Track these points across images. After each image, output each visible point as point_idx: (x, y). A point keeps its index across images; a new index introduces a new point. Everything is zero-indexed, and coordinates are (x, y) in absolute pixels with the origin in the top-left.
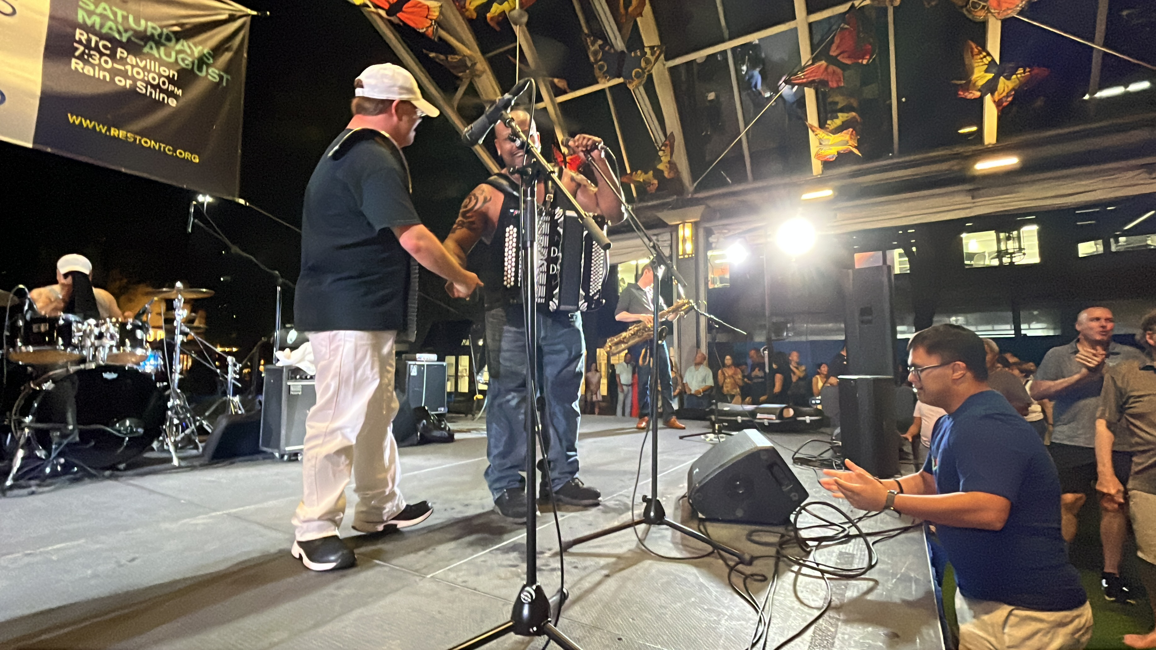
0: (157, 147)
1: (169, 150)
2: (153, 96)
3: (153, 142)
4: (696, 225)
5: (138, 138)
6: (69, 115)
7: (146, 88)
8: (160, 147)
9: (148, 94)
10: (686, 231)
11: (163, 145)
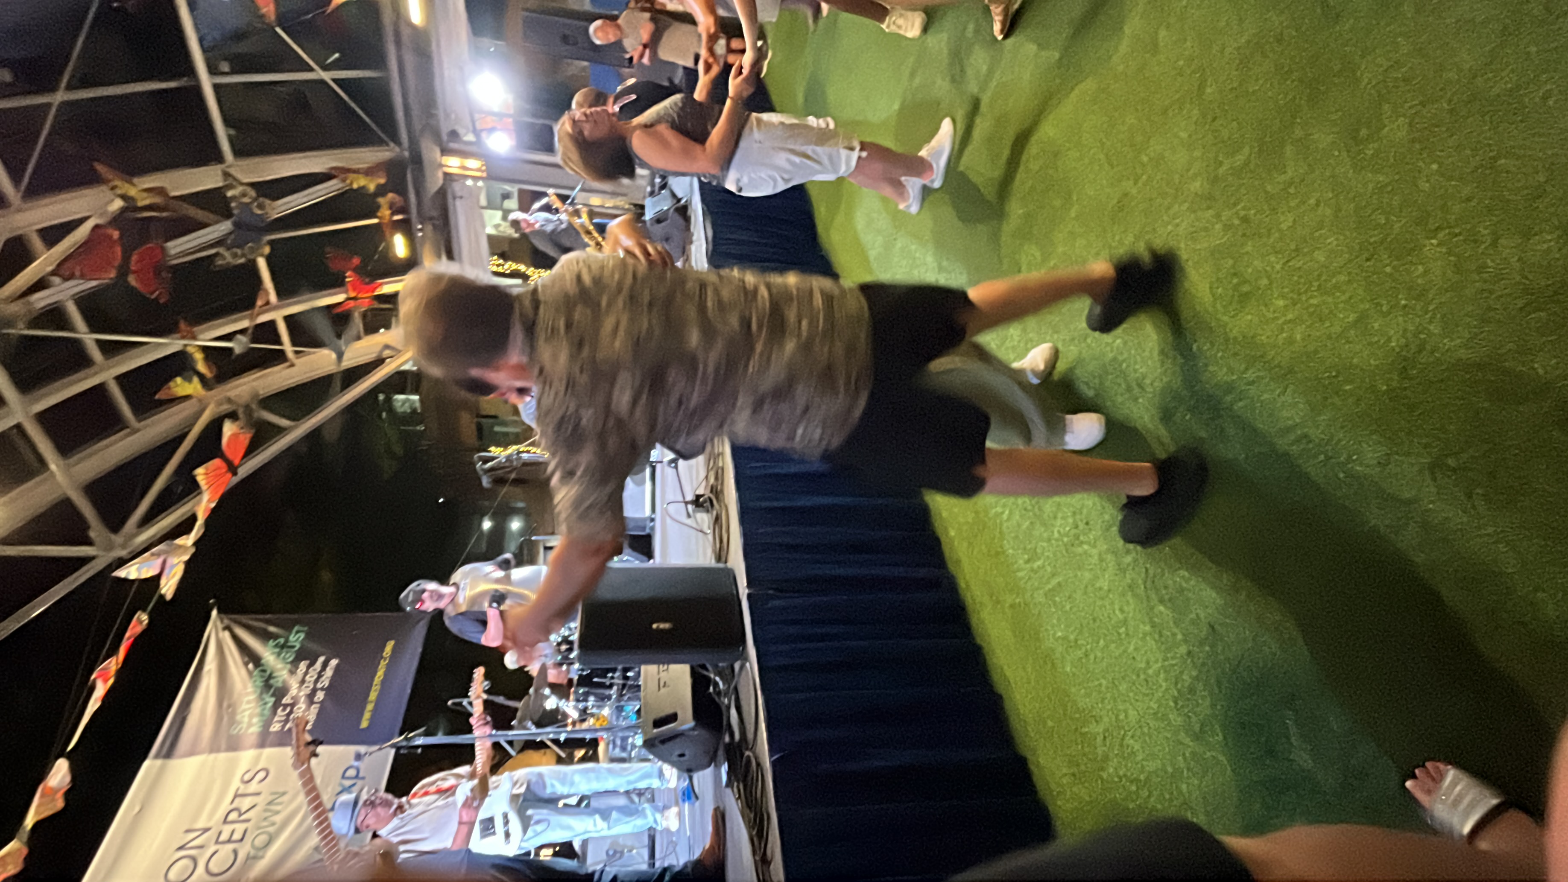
2: (330, 676)
4: (445, 151)
6: (361, 727)
7: (323, 680)
9: (329, 680)
10: (452, 164)
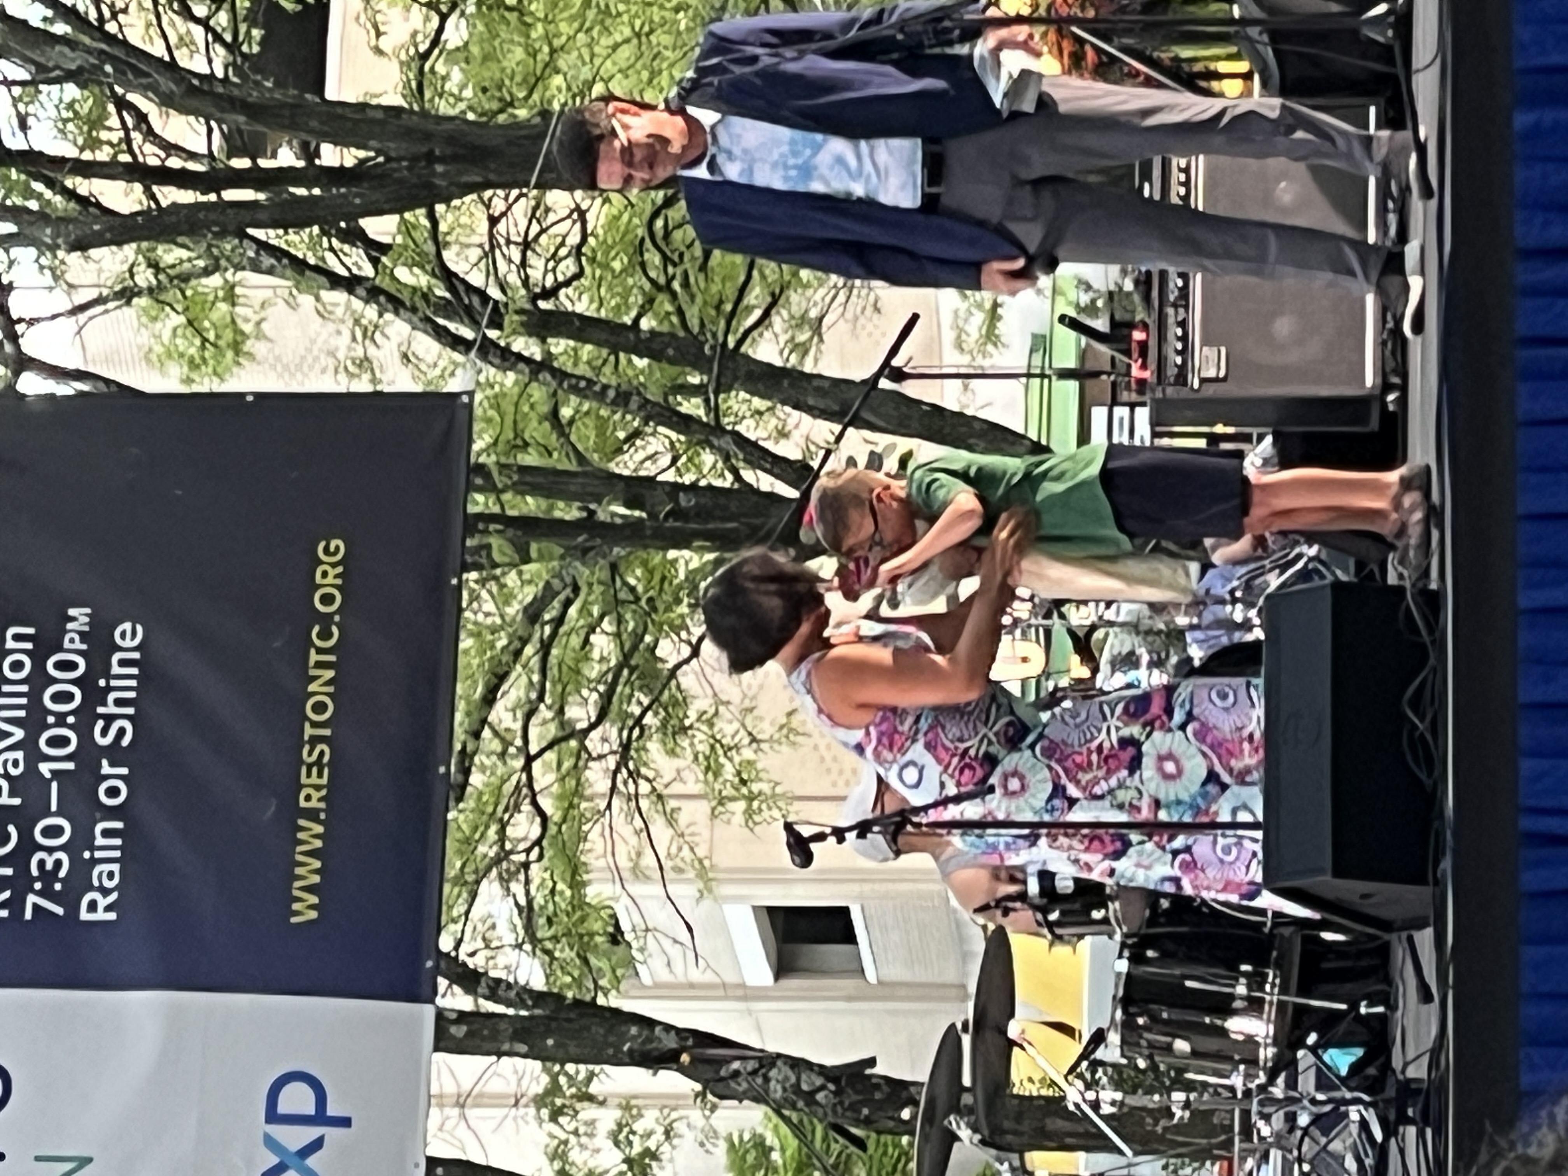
0: (330, 674)
1: (325, 635)
2: (132, 695)
3: (312, 688)
5: (308, 731)
6: (294, 920)
7: (109, 719)
8: (319, 665)
9: (130, 711)
11: (314, 657)
